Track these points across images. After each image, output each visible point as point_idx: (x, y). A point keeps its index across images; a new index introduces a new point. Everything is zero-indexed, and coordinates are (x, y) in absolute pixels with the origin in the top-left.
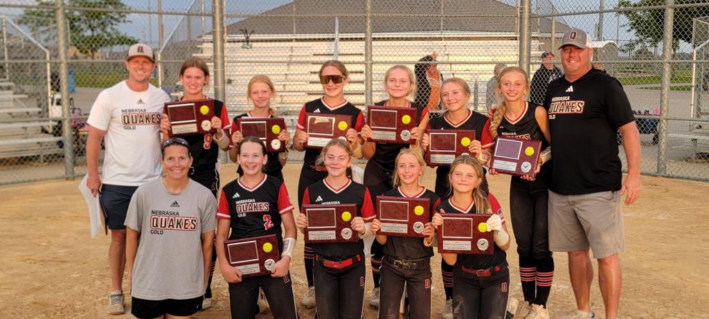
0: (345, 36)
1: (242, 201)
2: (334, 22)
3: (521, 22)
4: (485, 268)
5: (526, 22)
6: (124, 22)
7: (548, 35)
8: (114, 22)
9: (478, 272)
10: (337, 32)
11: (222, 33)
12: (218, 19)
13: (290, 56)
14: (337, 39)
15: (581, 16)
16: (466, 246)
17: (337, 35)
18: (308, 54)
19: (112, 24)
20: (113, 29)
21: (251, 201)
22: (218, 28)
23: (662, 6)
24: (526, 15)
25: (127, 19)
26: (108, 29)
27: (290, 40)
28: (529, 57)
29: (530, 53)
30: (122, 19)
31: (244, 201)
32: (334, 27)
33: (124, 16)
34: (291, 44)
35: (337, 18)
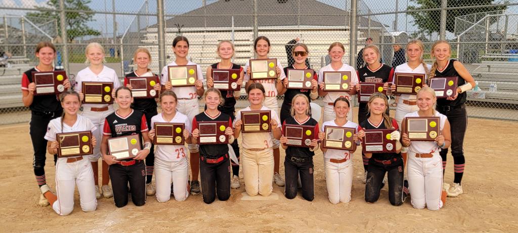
0: (238, 28)
1: (119, 125)
2: (231, 19)
3: (351, 19)
4: (387, 160)
5: (354, 19)
6: (92, 20)
7: (366, 28)
8: (84, 20)
9: (383, 162)
10: (233, 26)
11: (164, 27)
12: (161, 18)
13: (204, 41)
14: (233, 30)
15: (389, 15)
16: (379, 148)
17: (233, 28)
18: (215, 40)
19: (84, 22)
20: (83, 25)
21: (124, 124)
22: (161, 24)
23: (440, 9)
24: (354, 15)
25: (93, 19)
26: (81, 26)
27: (203, 32)
28: (356, 41)
29: (357, 39)
30: (89, 19)
31: (120, 125)
32: (231, 23)
33: (91, 17)
34: (205, 34)
35: (233, 17)
